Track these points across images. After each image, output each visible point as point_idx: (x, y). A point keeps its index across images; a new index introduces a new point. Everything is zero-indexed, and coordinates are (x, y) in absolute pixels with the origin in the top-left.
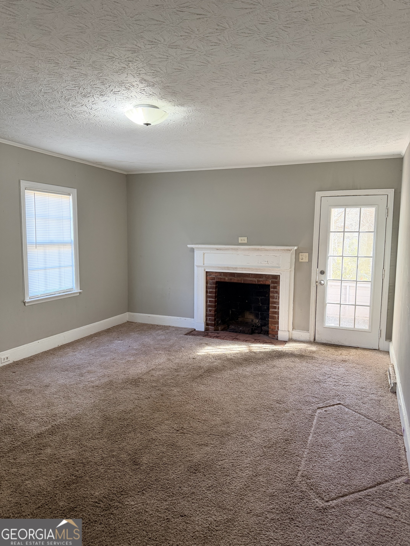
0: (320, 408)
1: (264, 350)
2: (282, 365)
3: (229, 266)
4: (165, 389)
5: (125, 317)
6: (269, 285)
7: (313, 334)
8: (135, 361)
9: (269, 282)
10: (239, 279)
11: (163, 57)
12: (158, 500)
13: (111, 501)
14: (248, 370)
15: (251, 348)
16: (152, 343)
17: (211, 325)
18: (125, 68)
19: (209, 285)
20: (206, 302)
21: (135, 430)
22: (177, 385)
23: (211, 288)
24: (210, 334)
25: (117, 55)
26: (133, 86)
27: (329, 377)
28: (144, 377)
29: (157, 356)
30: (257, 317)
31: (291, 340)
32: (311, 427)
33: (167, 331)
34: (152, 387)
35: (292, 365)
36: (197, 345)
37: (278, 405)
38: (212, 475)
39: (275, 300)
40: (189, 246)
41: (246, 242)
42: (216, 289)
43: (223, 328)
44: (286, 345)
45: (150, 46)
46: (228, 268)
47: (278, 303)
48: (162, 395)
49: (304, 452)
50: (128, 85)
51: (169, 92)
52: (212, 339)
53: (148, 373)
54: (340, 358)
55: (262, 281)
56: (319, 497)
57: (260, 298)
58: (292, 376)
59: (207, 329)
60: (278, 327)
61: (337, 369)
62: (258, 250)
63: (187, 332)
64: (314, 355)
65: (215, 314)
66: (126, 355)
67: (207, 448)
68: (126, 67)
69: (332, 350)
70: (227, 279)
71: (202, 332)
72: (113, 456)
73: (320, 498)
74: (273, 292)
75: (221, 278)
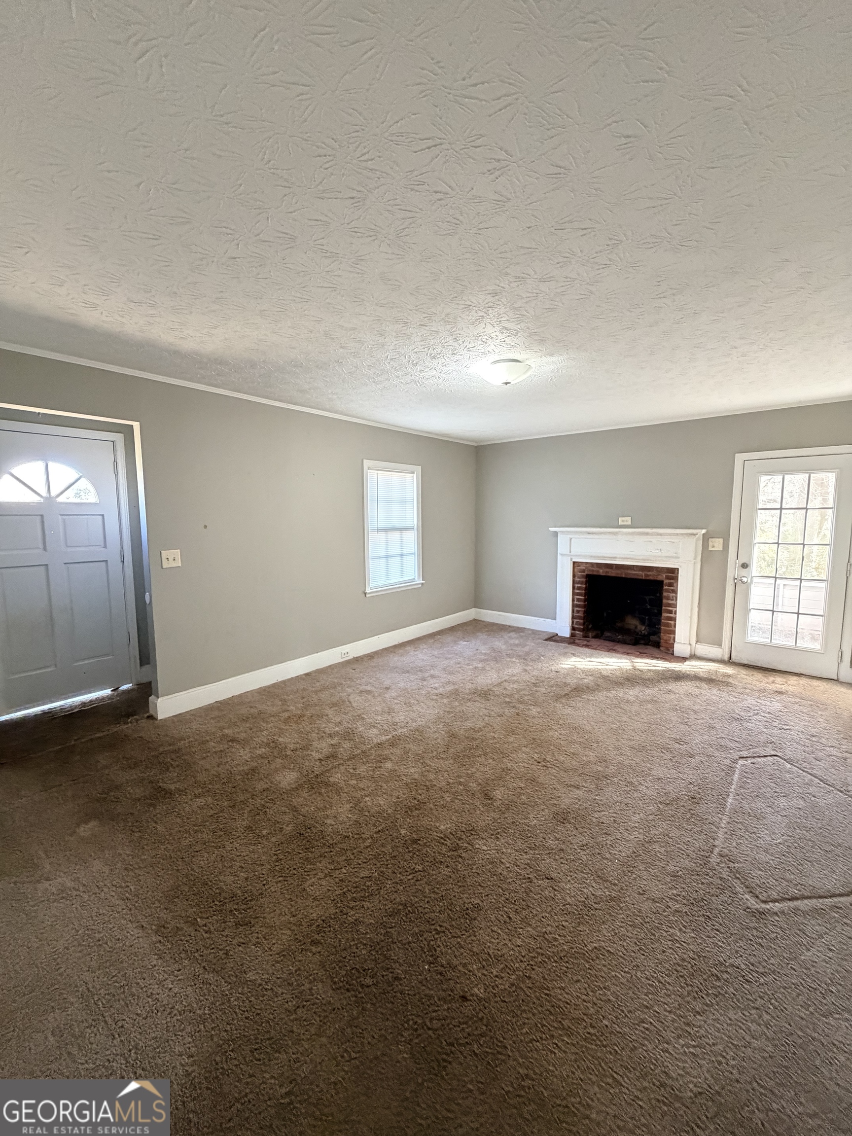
0: (743, 758)
1: (654, 668)
2: (682, 691)
3: (605, 555)
4: (522, 706)
5: (471, 614)
6: (662, 582)
7: (727, 651)
8: (483, 669)
9: (662, 577)
10: (619, 572)
11: (531, 295)
12: (517, 851)
13: (459, 840)
14: (632, 693)
15: (636, 664)
16: (503, 647)
17: (579, 630)
18: (482, 316)
19: (577, 579)
20: (573, 600)
21: (485, 754)
22: (535, 704)
23: (579, 583)
24: (577, 641)
25: (474, 301)
26: (492, 338)
27: (757, 714)
28: (495, 689)
29: (511, 664)
30: (643, 622)
31: (693, 657)
32: (731, 784)
33: (522, 634)
34: (506, 702)
35: (697, 691)
36: (560, 654)
37: (677, 746)
38: (586, 830)
39: (670, 602)
40: (552, 529)
41: (629, 523)
42: (586, 584)
43: (594, 634)
44: (685, 663)
45: (516, 284)
46: (604, 558)
47: (675, 606)
48: (518, 714)
49: (721, 819)
50: (486, 337)
51: (536, 340)
52: (581, 649)
53: (500, 684)
54: (773, 687)
55: (652, 576)
56: (751, 892)
57: (647, 598)
58: (696, 708)
59: (572, 635)
60: (674, 638)
61: (769, 704)
62: (647, 534)
63: (547, 637)
64: (730, 680)
65: (584, 617)
66: (473, 660)
67: (578, 792)
68: (485, 315)
69: (758, 676)
70: (601, 572)
71: (567, 638)
72: (460, 783)
73: (751, 894)
74: (668, 591)
75: (593, 571)
